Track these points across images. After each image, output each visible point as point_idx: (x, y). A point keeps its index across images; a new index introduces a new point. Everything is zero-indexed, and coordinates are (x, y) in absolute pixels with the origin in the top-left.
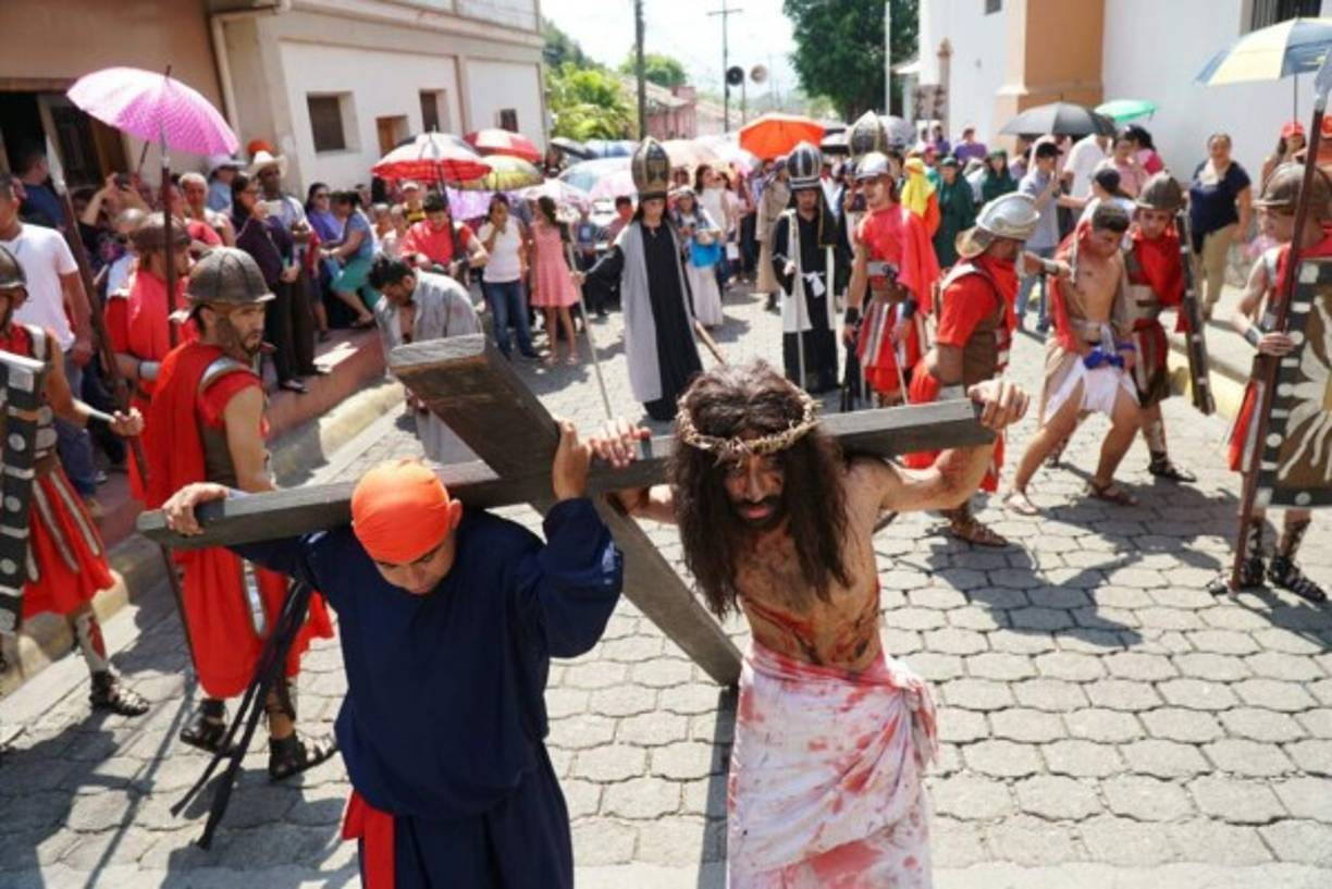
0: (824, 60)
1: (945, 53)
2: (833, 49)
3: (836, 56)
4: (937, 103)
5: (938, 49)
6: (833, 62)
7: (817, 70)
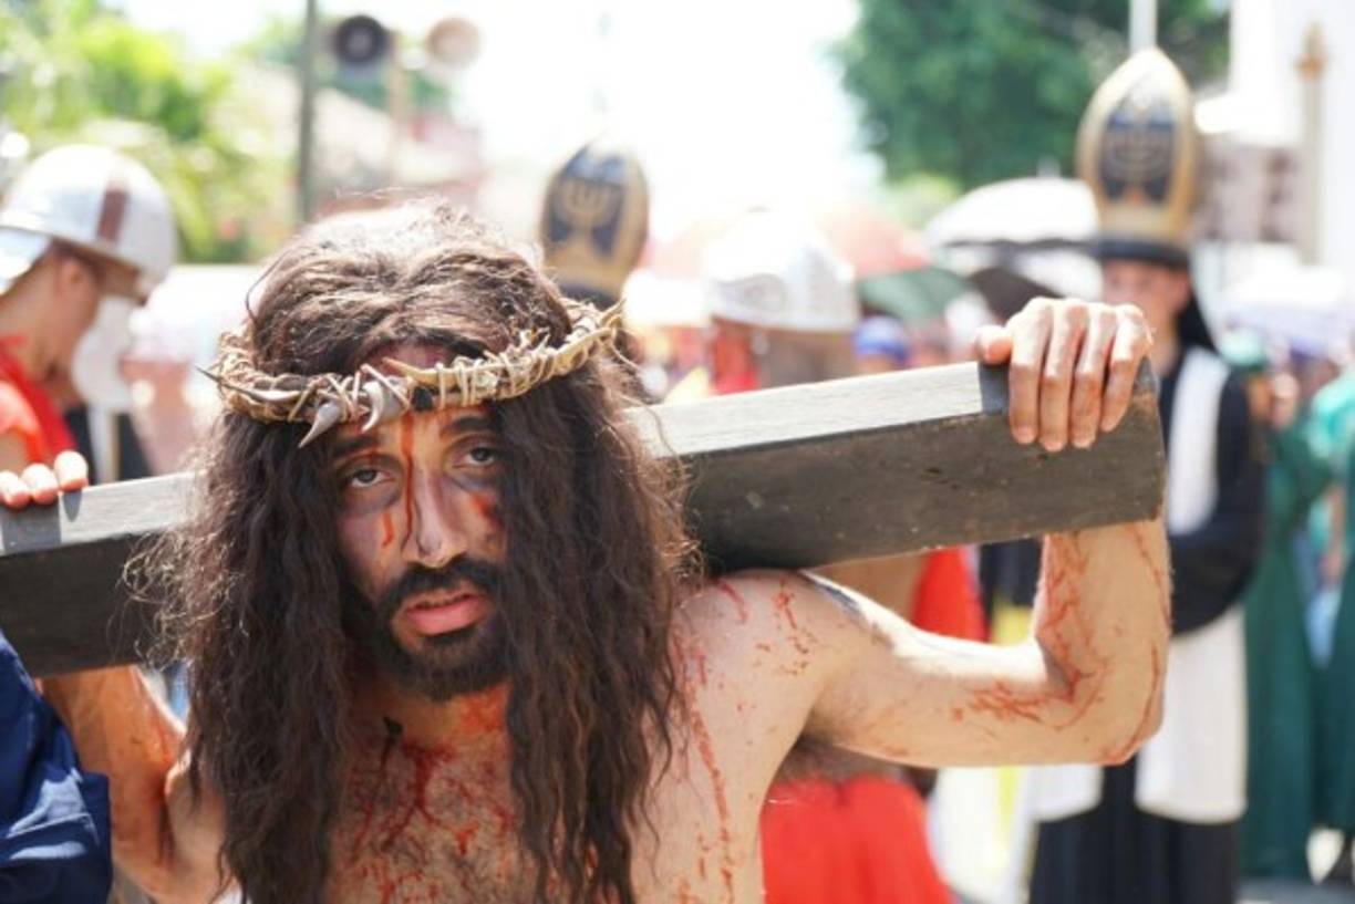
0: (937, 68)
1: (1312, 64)
2: (964, 36)
3: (978, 56)
4: (1276, 198)
5: (1296, 49)
6: (966, 76)
7: (915, 96)
